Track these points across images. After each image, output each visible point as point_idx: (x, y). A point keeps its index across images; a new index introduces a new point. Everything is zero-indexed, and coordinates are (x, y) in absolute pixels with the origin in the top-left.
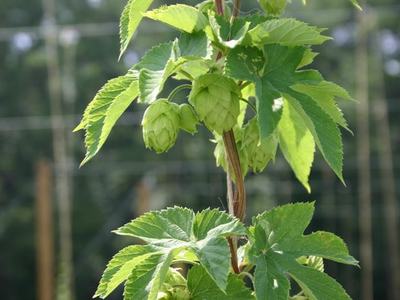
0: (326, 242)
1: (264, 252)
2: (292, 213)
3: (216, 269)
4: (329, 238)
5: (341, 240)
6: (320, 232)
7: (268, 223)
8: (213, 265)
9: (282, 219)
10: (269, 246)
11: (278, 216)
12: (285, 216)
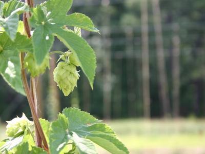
0: (80, 19)
1: (43, 23)
2: (60, 3)
3: (11, 30)
4: (81, 17)
5: (89, 19)
6: (76, 14)
7: (46, 8)
8: (10, 28)
9: (55, 6)
10: (47, 20)
11: (52, 4)
12: (56, 4)
